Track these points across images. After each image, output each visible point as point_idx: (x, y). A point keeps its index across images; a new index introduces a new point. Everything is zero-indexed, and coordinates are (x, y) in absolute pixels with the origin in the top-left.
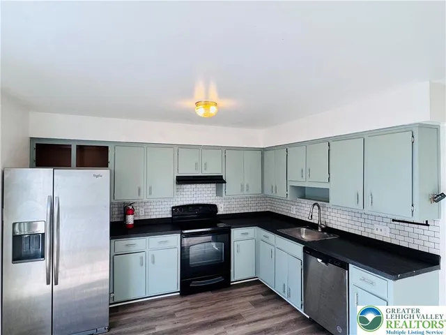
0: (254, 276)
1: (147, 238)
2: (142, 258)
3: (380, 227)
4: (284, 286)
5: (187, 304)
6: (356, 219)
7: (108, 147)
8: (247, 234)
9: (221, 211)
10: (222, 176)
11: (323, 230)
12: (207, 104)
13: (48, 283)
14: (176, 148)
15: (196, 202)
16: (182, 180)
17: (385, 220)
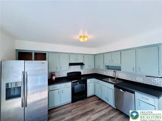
0: (94, 93)
1: (60, 84)
2: (59, 91)
3: (139, 78)
4: (106, 97)
5: (74, 106)
6: (129, 76)
7: (46, 53)
8: (91, 81)
9: (82, 74)
10: (83, 63)
12: (84, 37)
14: (69, 54)
15: (75, 71)
16: (71, 64)
17: (139, 76)
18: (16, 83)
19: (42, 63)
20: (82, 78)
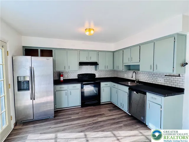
0: (109, 101)
1: (68, 85)
2: (66, 92)
3: (160, 79)
4: (121, 103)
5: (84, 110)
6: (151, 77)
7: (52, 50)
8: (107, 84)
9: (97, 76)
10: (97, 62)
11: (137, 82)
12: (90, 29)
13: (31, 99)
14: (79, 51)
15: (87, 73)
16: (81, 64)
17: (160, 76)
18: (24, 77)
19: (47, 59)
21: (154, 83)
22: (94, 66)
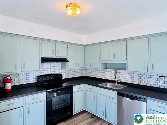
0: (83, 108)
1: (24, 97)
2: (21, 111)
3: (149, 80)
6: (136, 77)
8: (80, 88)
9: (64, 77)
10: (66, 58)
11: (118, 83)
12: (75, 6)
16: (44, 60)
17: (149, 76)
20: (64, 85)
21: (140, 84)
22: (60, 63)
